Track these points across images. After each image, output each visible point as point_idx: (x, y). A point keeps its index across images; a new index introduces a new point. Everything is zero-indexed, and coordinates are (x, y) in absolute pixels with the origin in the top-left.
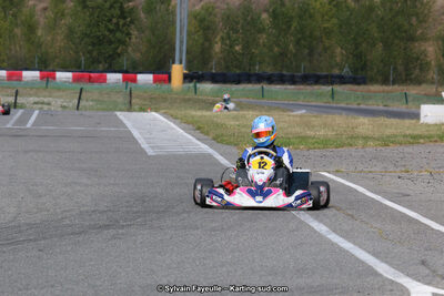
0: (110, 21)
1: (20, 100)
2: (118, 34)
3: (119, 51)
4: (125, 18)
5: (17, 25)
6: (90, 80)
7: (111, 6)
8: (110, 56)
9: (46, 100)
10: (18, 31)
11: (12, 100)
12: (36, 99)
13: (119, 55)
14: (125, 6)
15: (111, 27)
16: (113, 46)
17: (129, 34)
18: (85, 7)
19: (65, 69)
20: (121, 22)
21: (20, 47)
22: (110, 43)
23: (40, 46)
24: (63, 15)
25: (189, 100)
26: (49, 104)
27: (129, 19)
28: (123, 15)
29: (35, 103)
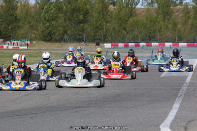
5: (169, 23)
24: (189, 18)
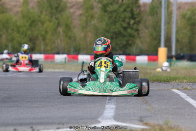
0: (124, 21)
2: (129, 30)
3: (130, 42)
4: (134, 19)
7: (125, 10)
8: (124, 46)
10: (60, 30)
13: (130, 45)
14: (135, 10)
15: (125, 25)
16: (126, 38)
17: (137, 30)
18: (106, 11)
20: (132, 22)
21: (61, 40)
22: (124, 36)
23: (75, 40)
27: (137, 19)
28: (133, 17)
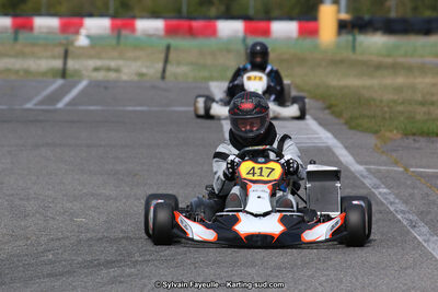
1: (71, 64)
6: (191, 32)
9: (113, 64)
11: (58, 64)
12: (99, 63)
19: (155, 15)
25: (342, 62)
26: (117, 70)
29: (96, 69)
